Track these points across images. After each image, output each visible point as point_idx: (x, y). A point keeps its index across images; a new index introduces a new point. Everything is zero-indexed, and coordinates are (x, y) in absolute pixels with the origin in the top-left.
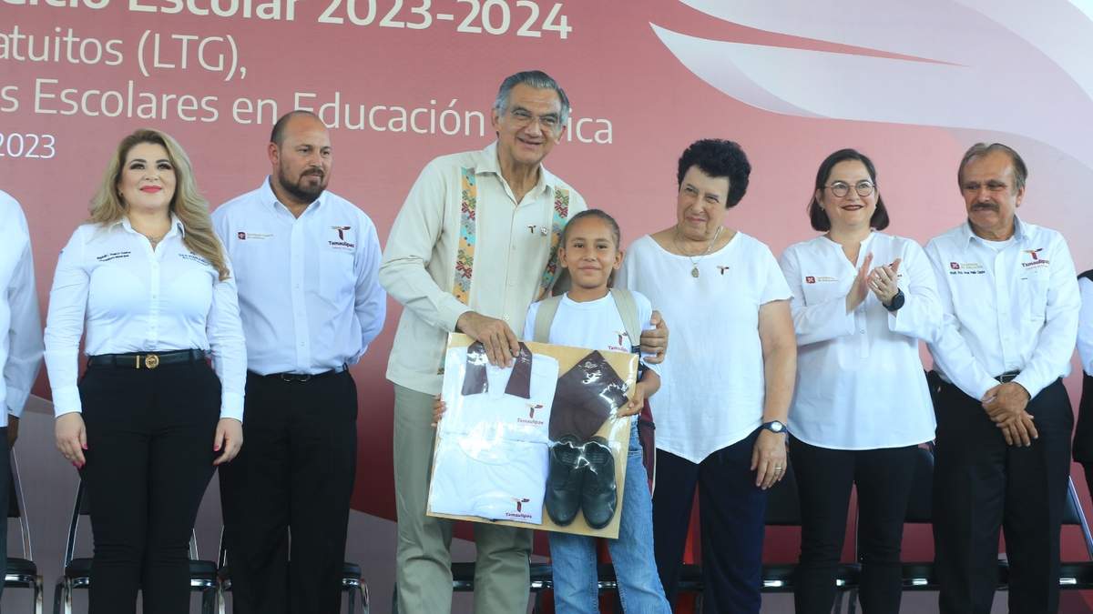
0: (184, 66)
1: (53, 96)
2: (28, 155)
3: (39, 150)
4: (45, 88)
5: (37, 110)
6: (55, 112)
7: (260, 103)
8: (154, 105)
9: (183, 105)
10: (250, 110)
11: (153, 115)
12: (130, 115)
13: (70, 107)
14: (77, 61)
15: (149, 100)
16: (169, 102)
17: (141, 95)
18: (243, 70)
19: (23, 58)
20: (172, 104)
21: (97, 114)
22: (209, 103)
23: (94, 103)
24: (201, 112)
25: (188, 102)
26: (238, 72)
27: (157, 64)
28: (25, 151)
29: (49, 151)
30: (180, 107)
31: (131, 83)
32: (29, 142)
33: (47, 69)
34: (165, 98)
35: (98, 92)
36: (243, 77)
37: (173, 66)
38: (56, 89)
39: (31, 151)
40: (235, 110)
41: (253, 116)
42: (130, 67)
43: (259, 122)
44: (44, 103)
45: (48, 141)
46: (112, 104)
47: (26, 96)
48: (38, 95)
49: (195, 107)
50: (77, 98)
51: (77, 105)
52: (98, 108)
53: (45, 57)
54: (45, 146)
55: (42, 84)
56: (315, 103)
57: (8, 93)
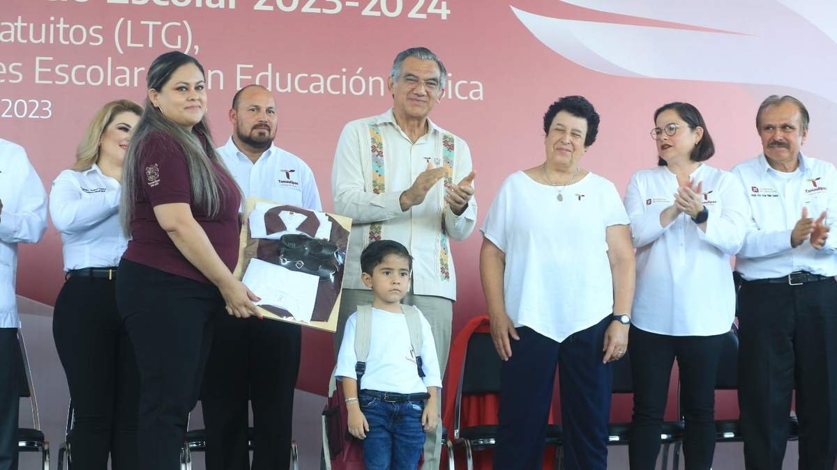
0: (150, 45)
1: (49, 70)
2: (31, 116)
3: (39, 112)
4: (42, 64)
5: (37, 81)
6: (51, 82)
7: (210, 74)
8: (127, 76)
11: (127, 83)
12: (109, 84)
13: (63, 79)
14: (68, 43)
17: (118, 68)
18: (196, 47)
19: (25, 41)
21: (84, 83)
23: (81, 75)
26: (192, 49)
27: (129, 44)
28: (29, 113)
29: (47, 113)
31: (110, 59)
32: (31, 106)
33: (45, 49)
34: (137, 71)
35: (84, 67)
36: (196, 53)
37: (142, 45)
38: (52, 65)
39: (32, 114)
42: (108, 47)
44: (42, 76)
45: (46, 105)
46: (95, 75)
47: (28, 70)
48: (38, 70)
50: (68, 71)
51: (68, 77)
52: (84, 79)
53: (43, 40)
54: (44, 109)
55: (40, 61)
56: (253, 73)
57: (14, 68)
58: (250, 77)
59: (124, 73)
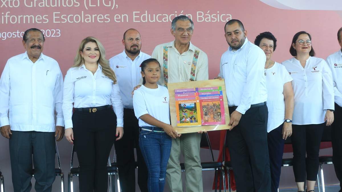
0: (99, 5)
1: (59, 17)
2: (52, 36)
3: (56, 34)
4: (56, 15)
5: (54, 22)
6: (60, 22)
7: (123, 16)
8: (90, 18)
9: (99, 17)
10: (120, 18)
11: (90, 21)
12: (83, 22)
13: (64, 21)
14: (66, 6)
15: (88, 17)
16: (95, 17)
17: (86, 15)
18: (117, 6)
19: (49, 6)
20: (96, 18)
21: (73, 22)
22: (107, 17)
23: (71, 19)
24: (105, 20)
25: (100, 17)
26: (115, 6)
27: (90, 5)
28: (51, 35)
29: (59, 35)
30: (98, 18)
31: (83, 12)
32: (52, 32)
33: (57, 9)
34: (93, 16)
35: (73, 15)
36: (117, 8)
37: (95, 6)
38: (60, 15)
39: (53, 35)
40: (115, 18)
41: (121, 20)
42: (82, 7)
43: (123, 21)
44: (56, 20)
45: (58, 31)
46: (77, 19)
47: (51, 18)
48: (54, 17)
49: (103, 18)
50: (66, 17)
51: (66, 20)
52: (73, 20)
53: (56, 5)
54: (57, 33)
55: (55, 14)
56: (139, 15)
57: (45, 17)
58: (139, 17)
59: (89, 17)
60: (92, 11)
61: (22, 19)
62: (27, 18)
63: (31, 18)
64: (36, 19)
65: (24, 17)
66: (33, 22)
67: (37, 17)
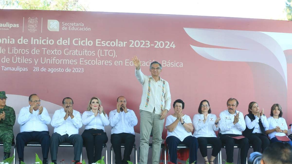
0: (106, 55)
5: (80, 64)
6: (83, 64)
7: (119, 62)
8: (101, 63)
9: (106, 62)
12: (96, 64)
14: (87, 55)
17: (99, 61)
18: (116, 56)
19: (78, 55)
20: (104, 62)
21: (91, 64)
22: (110, 62)
23: (90, 62)
26: (115, 56)
27: (101, 55)
28: (78, 71)
29: (82, 71)
31: (97, 59)
32: (79, 70)
33: (82, 57)
34: (103, 61)
35: (91, 60)
37: (104, 55)
38: (83, 60)
40: (115, 63)
42: (96, 56)
43: (119, 65)
45: (82, 69)
46: (93, 62)
47: (78, 62)
48: (81, 61)
49: (108, 63)
50: (87, 61)
51: (87, 63)
53: (82, 54)
55: (81, 59)
56: (129, 61)
57: (75, 61)
60: (102, 58)
61: (62, 61)
62: (65, 61)
63: (67, 61)
64: (70, 62)
65: (64, 60)
66: (69, 64)
67: (70, 61)
